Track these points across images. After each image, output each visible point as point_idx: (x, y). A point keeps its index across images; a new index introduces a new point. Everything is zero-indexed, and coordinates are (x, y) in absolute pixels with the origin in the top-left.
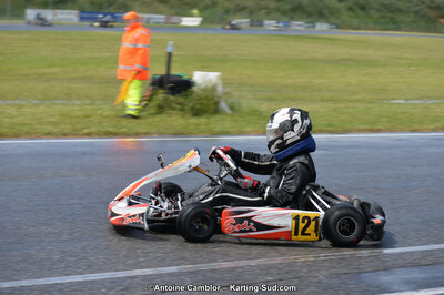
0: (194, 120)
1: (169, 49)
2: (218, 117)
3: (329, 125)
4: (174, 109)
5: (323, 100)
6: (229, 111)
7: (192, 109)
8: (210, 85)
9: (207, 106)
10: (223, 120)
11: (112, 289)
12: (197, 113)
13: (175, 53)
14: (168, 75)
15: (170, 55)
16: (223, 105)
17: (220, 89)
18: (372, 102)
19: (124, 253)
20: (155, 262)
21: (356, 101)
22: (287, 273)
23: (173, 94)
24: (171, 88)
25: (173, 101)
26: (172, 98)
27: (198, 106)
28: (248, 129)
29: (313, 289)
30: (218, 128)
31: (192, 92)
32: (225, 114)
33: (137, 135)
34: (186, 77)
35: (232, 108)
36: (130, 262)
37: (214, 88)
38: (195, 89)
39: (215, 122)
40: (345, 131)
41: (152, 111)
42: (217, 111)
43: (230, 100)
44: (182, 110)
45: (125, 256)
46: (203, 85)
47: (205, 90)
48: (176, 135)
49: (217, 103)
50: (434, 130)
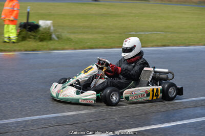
0: (41, 43)
1: (28, 10)
2: (52, 42)
3: (104, 45)
4: (31, 38)
5: (98, 33)
6: (56, 39)
7: (39, 38)
8: (47, 27)
9: (46, 36)
10: (54, 43)
11: (18, 127)
12: (42, 40)
13: (31, 12)
14: (28, 22)
15: (28, 13)
16: (54, 36)
17: (52, 28)
18: (121, 34)
19: (20, 109)
20: (35, 113)
21: (114, 33)
22: (100, 117)
23: (30, 31)
24: (29, 28)
25: (30, 35)
26: (30, 33)
27: (42, 37)
28: (66, 47)
29: (113, 124)
30: (52, 47)
31: (39, 30)
32: (54, 40)
33: (15, 51)
34: (36, 23)
35: (58, 38)
36: (24, 113)
37: (49, 28)
38: (40, 29)
39: (50, 44)
40: (111, 48)
41: (20, 39)
42: (51, 39)
43: (57, 33)
44: (34, 39)
45: (20, 110)
46: (44, 27)
47: (45, 29)
48: (33, 50)
49: (51, 35)
50: (152, 46)
